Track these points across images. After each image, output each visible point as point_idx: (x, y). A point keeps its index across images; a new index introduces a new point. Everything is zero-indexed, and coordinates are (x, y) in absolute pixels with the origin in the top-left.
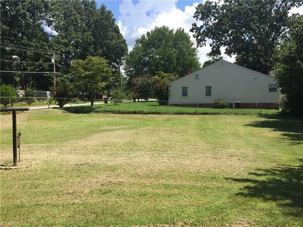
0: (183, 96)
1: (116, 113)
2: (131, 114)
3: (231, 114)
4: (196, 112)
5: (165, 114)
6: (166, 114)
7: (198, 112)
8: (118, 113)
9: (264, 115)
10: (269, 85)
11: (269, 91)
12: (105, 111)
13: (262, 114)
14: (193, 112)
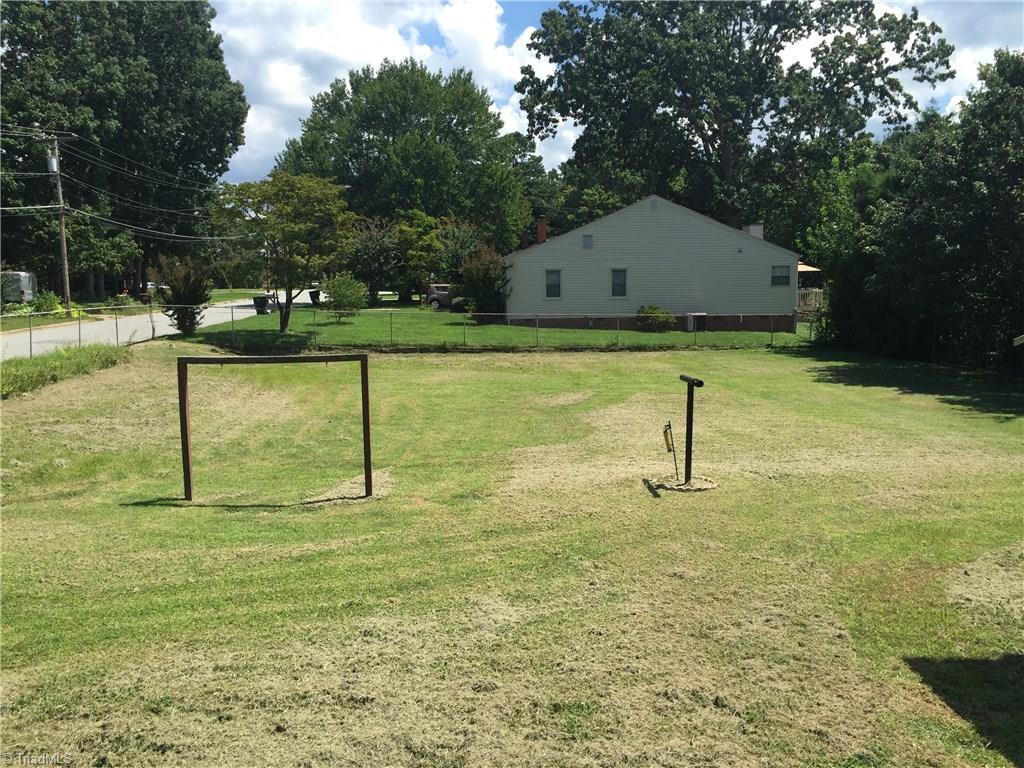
0: (548, 296)
1: (386, 352)
2: (432, 352)
3: (702, 346)
4: (613, 345)
5: (530, 352)
6: (535, 351)
7: (620, 345)
8: (391, 352)
9: (780, 348)
10: (773, 267)
11: (772, 284)
12: (350, 345)
13: (776, 347)
14: (603, 343)
